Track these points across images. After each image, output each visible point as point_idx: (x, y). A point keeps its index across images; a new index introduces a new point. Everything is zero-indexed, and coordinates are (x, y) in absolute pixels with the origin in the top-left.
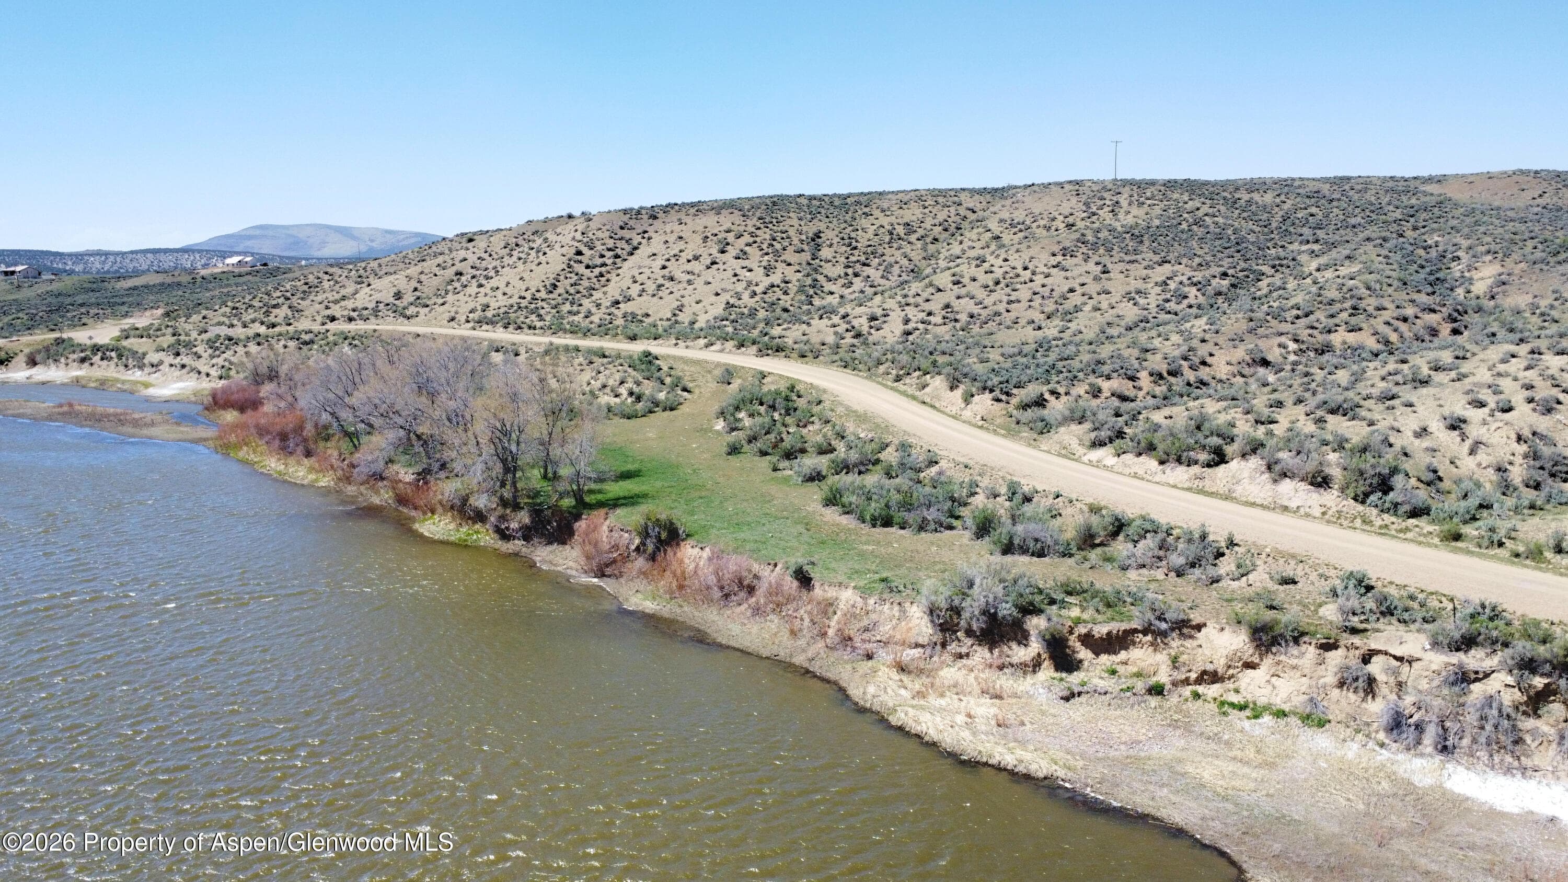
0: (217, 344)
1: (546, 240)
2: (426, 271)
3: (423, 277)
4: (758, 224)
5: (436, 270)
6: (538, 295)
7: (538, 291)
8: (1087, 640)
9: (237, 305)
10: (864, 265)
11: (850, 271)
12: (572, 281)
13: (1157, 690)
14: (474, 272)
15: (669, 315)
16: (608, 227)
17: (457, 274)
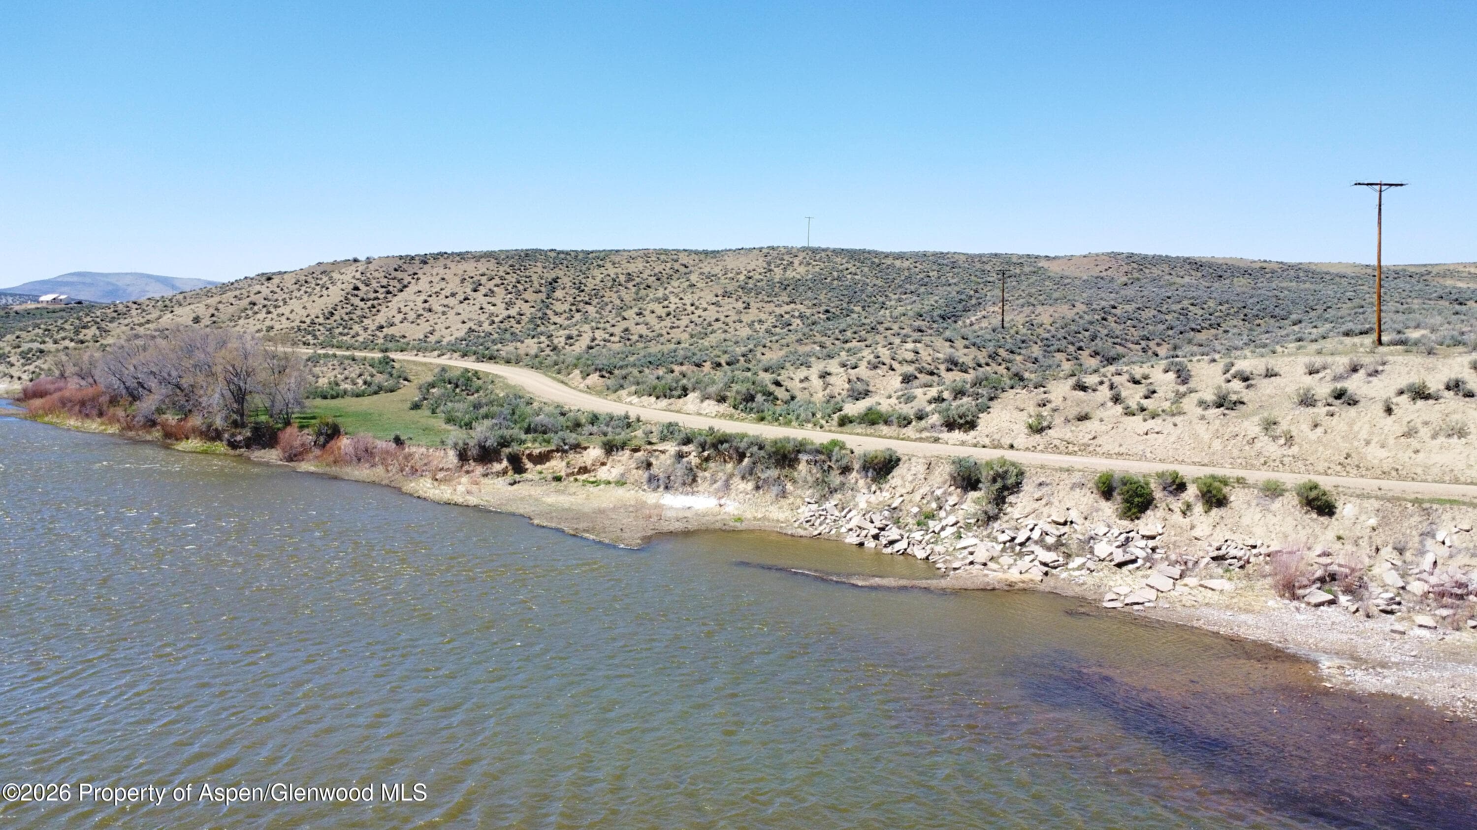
0: (30, 355)
1: (331, 278)
2: (224, 301)
3: (220, 306)
4: (508, 270)
5: (233, 300)
6: (316, 320)
7: (317, 317)
8: (530, 457)
9: (50, 327)
10: (587, 303)
11: (574, 308)
12: (348, 310)
13: (558, 479)
14: (266, 302)
15: (422, 337)
16: (384, 269)
17: (250, 303)
